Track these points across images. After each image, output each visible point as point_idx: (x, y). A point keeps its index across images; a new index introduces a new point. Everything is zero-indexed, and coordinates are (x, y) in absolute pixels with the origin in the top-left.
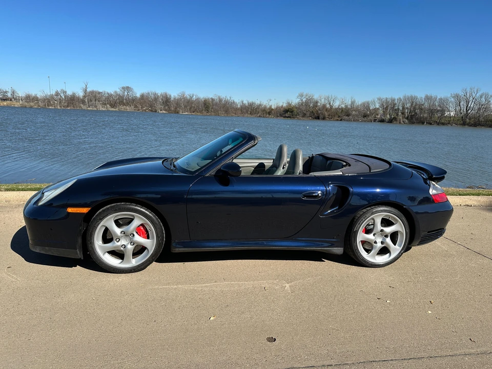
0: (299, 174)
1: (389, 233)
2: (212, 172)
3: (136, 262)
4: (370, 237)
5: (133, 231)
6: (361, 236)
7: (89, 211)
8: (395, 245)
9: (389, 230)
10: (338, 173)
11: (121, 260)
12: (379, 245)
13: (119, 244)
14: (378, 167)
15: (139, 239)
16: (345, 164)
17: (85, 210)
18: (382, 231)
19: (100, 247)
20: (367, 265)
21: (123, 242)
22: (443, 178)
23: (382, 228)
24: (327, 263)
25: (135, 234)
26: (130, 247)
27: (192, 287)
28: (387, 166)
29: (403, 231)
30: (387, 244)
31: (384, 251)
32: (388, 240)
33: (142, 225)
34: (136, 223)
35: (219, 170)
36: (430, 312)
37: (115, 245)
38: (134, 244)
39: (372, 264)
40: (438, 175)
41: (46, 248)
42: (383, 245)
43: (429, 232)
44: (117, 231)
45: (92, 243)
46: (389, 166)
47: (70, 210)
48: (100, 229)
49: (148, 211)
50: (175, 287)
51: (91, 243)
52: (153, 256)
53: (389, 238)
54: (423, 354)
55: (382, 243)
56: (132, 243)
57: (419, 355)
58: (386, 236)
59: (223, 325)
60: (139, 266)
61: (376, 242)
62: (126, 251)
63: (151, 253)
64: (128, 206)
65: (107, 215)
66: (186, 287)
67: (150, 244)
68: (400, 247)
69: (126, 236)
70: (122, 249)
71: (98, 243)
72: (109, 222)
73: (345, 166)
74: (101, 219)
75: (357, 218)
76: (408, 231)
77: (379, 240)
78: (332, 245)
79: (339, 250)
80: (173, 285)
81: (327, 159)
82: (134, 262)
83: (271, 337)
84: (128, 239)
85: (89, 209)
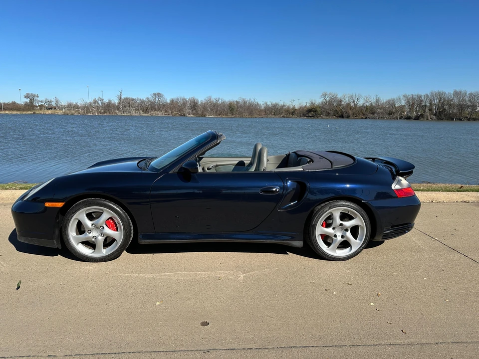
0: (263, 170)
1: (349, 227)
2: (176, 169)
3: (106, 253)
4: (330, 230)
5: (103, 224)
6: (320, 230)
7: (64, 206)
8: (356, 239)
9: (349, 224)
10: (299, 169)
11: (93, 250)
12: (339, 239)
13: (91, 235)
14: (342, 162)
15: (108, 231)
16: (309, 160)
17: (60, 205)
18: (341, 225)
19: (74, 238)
20: (328, 258)
21: (94, 233)
22: (411, 172)
23: (341, 222)
24: (291, 256)
25: (105, 226)
26: (101, 239)
27: (152, 276)
29: (363, 225)
30: (347, 238)
31: (345, 244)
32: (349, 234)
33: (111, 218)
34: (105, 216)
35: (182, 168)
36: (372, 304)
37: (87, 236)
38: (104, 236)
39: (332, 258)
40: (407, 170)
41: (29, 238)
42: (343, 239)
43: (392, 227)
44: (88, 223)
45: (67, 235)
46: (353, 161)
47: (47, 204)
48: (73, 222)
49: (119, 209)
50: (137, 275)
51: (65, 234)
52: (122, 247)
53: (349, 231)
54: (346, 343)
55: (342, 237)
56: (102, 234)
57: (342, 343)
58: (347, 230)
59: (165, 309)
60: (109, 256)
61: (335, 236)
62: (96, 241)
63: (119, 244)
64: (98, 201)
65: (79, 210)
66: (146, 276)
67: (118, 235)
68: (361, 240)
69: (97, 228)
70: (93, 239)
71: (72, 233)
72: (81, 215)
73: (308, 162)
75: (315, 212)
76: (369, 225)
77: (339, 234)
78: (293, 238)
79: (298, 243)
80: (136, 273)
82: (105, 252)
83: (206, 321)
84: (99, 231)
85: (63, 203)
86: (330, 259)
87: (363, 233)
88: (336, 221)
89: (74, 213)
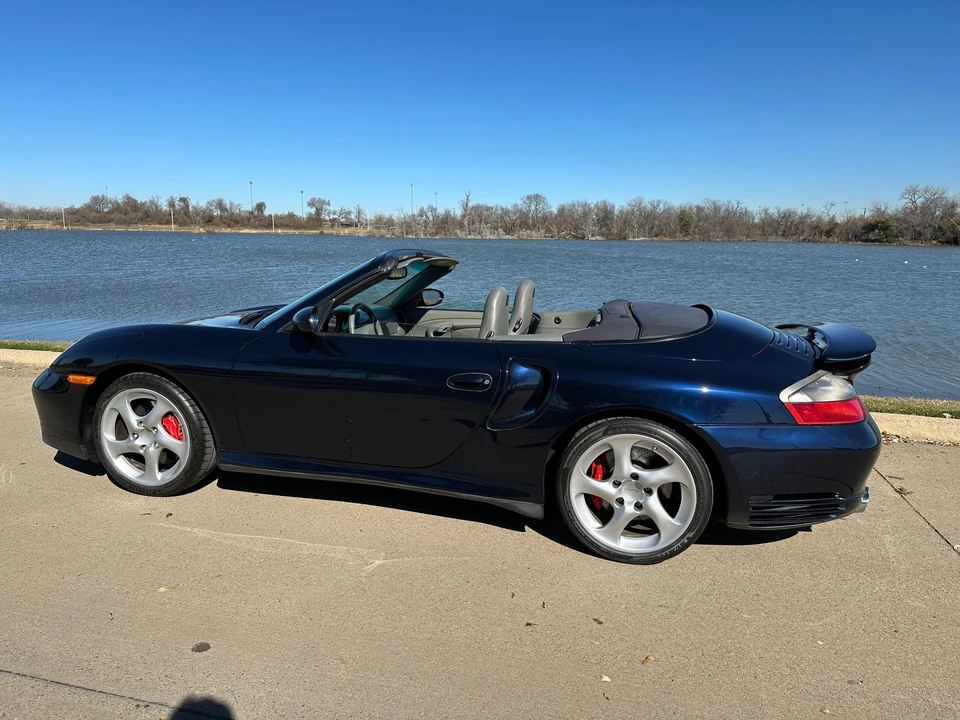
1: (654, 485)
2: (289, 326)
4: (606, 487)
5: (156, 423)
6: (581, 483)
7: (95, 382)
8: (673, 517)
9: (654, 477)
11: (142, 472)
12: (630, 509)
13: (138, 442)
15: (166, 438)
17: (89, 380)
18: (636, 476)
19: (111, 444)
20: (602, 554)
21: (143, 440)
23: (637, 471)
25: (160, 427)
26: (154, 451)
29: (690, 483)
30: (649, 510)
31: (644, 525)
32: (654, 503)
33: (170, 414)
34: (159, 409)
37: (130, 444)
38: (159, 446)
39: (608, 553)
40: (848, 358)
42: (639, 513)
44: (133, 418)
45: (99, 437)
47: (71, 378)
48: (109, 414)
51: (96, 436)
53: (655, 496)
55: (638, 506)
56: (157, 444)
58: (649, 492)
60: (166, 486)
61: (621, 501)
62: (147, 455)
63: (184, 465)
67: (181, 447)
68: (684, 521)
69: (147, 430)
70: (141, 451)
71: (108, 435)
72: (122, 403)
77: (629, 499)
82: (161, 478)
84: (150, 436)
85: (94, 379)
86: (606, 556)
87: (689, 503)
88: (621, 468)
89: (109, 398)
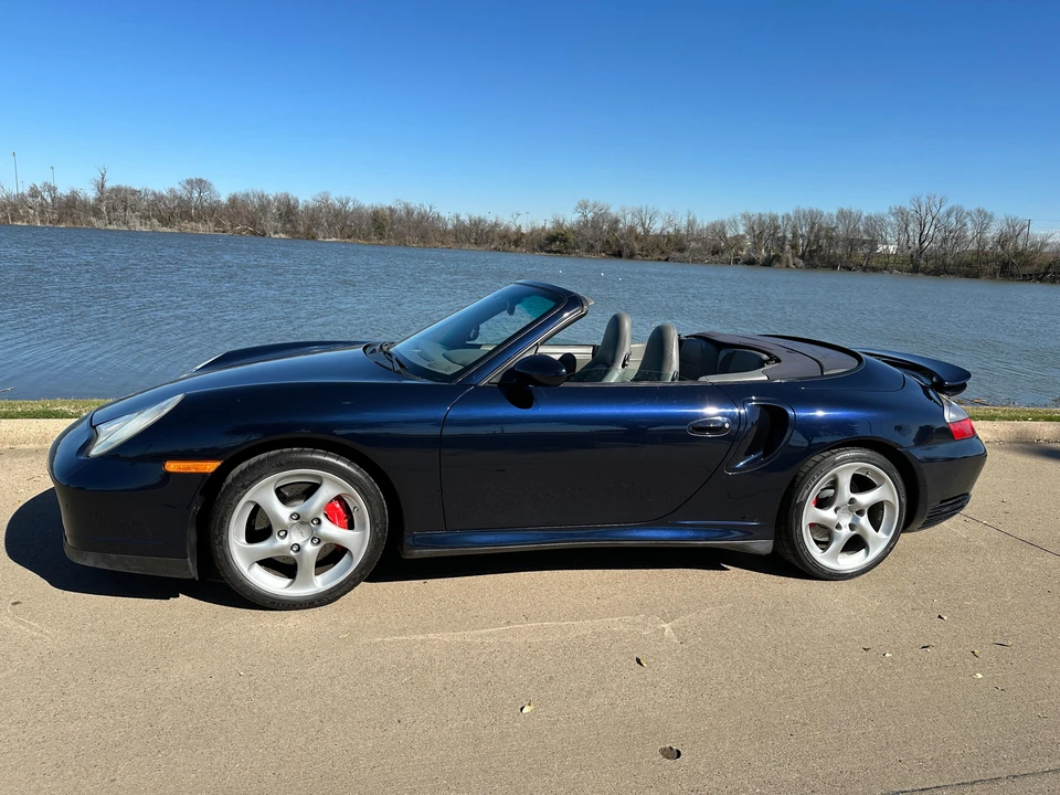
0: (673, 379)
1: (866, 506)
2: (493, 377)
3: (324, 584)
4: (828, 514)
5: (319, 512)
6: (811, 514)
7: (218, 469)
8: (877, 531)
9: (865, 499)
10: (758, 376)
11: (290, 580)
12: (845, 533)
13: (285, 542)
14: (838, 366)
15: (331, 530)
16: (765, 357)
17: (210, 467)
18: (852, 501)
19: (243, 551)
20: (822, 574)
21: (296, 537)
22: (964, 386)
23: (853, 496)
24: (734, 573)
25: (323, 518)
26: (311, 550)
27: (458, 636)
28: (855, 363)
29: (894, 500)
30: (862, 529)
31: (856, 544)
32: (864, 521)
33: (339, 498)
34: (326, 493)
36: (980, 676)
37: (275, 546)
38: (319, 542)
39: (830, 574)
40: (951, 381)
41: (113, 556)
42: (854, 533)
43: (942, 502)
44: (283, 512)
45: (224, 544)
46: (857, 363)
47: (172, 466)
48: (244, 507)
49: (353, 467)
50: (421, 637)
51: (221, 543)
52: (363, 569)
53: (866, 515)
54: (996, 771)
55: (852, 527)
56: (316, 539)
57: (990, 774)
58: (860, 513)
59: (553, 724)
60: (330, 592)
61: (839, 527)
62: (301, 557)
63: (358, 560)
64: (309, 455)
65: (260, 478)
66: (446, 637)
67: (357, 541)
68: (888, 534)
69: (302, 523)
70: (292, 553)
71: (237, 541)
72: (264, 493)
73: (767, 362)
74: (246, 487)
75: (801, 475)
76: (903, 500)
77: (846, 521)
78: (749, 534)
79: (763, 546)
80: (415, 633)
81: (719, 345)
82: (320, 583)
83: (668, 746)
84: (305, 530)
85: (219, 464)
86: (827, 577)
87: (892, 517)
88: (843, 494)
